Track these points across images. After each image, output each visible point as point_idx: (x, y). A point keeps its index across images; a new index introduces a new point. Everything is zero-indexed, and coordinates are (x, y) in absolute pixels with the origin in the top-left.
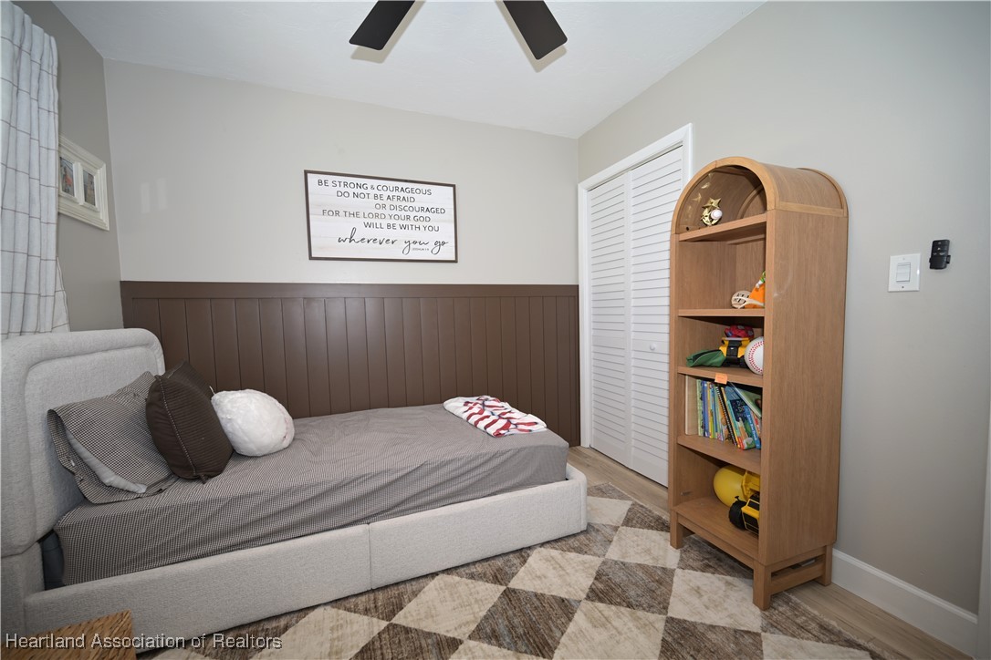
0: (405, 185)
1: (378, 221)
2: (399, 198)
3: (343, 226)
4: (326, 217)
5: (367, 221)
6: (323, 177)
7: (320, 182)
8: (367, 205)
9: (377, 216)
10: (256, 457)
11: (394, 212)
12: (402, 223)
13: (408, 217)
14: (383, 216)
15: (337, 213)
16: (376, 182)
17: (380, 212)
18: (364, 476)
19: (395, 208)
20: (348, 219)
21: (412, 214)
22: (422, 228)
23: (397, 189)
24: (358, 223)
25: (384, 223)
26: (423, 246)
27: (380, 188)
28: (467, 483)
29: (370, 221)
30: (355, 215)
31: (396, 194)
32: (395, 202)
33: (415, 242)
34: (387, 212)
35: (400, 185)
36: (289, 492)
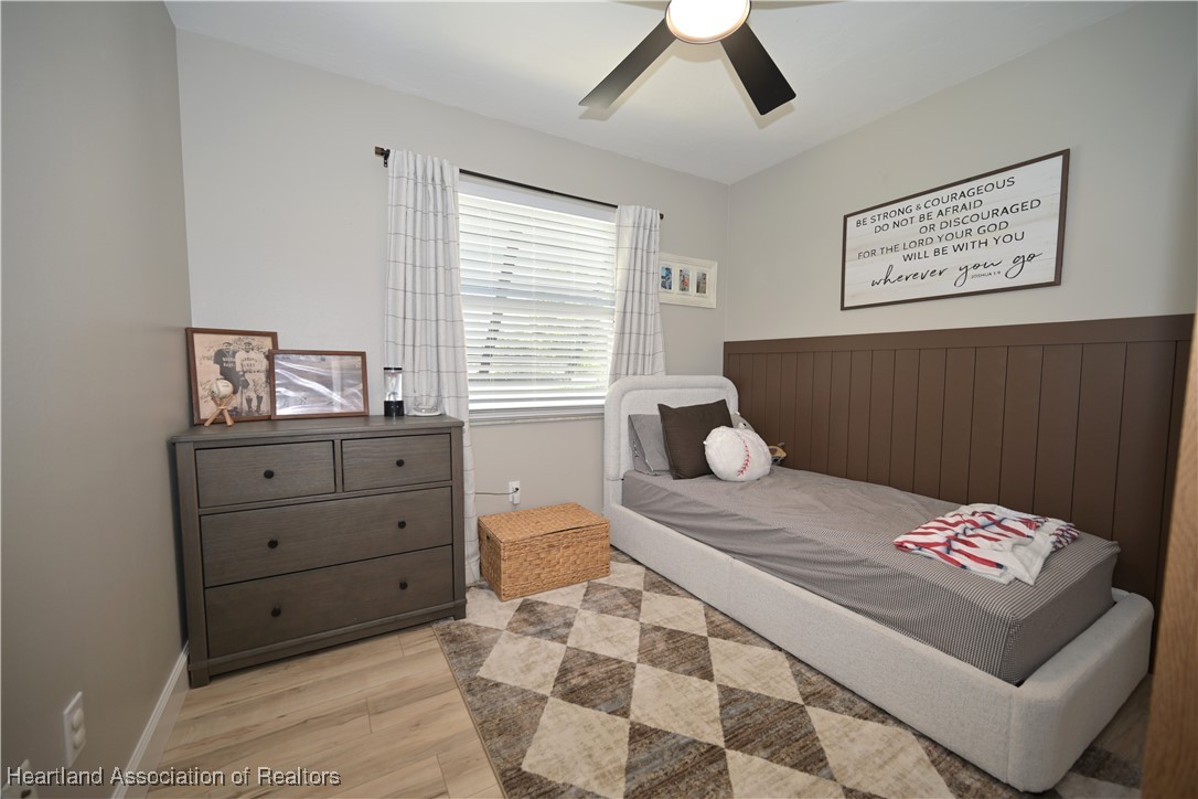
0: (965, 187)
1: (921, 249)
2: (955, 209)
3: (877, 267)
4: (862, 260)
5: (906, 253)
6: (860, 217)
7: (858, 223)
8: (911, 232)
9: (921, 242)
10: (720, 479)
11: (948, 230)
12: (956, 242)
13: (969, 232)
14: (929, 241)
15: (873, 253)
16: (921, 200)
17: (928, 234)
18: (736, 515)
19: (949, 224)
20: (885, 256)
21: (974, 226)
22: (991, 242)
23: (954, 197)
24: (896, 259)
25: (930, 249)
26: (991, 269)
27: (929, 204)
28: (821, 574)
29: (910, 252)
30: (894, 249)
31: (951, 204)
32: (951, 216)
33: (976, 266)
34: (938, 232)
35: (958, 189)
36: (695, 503)
